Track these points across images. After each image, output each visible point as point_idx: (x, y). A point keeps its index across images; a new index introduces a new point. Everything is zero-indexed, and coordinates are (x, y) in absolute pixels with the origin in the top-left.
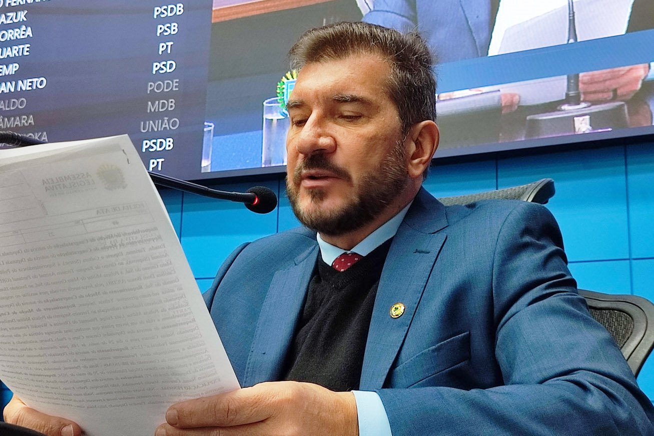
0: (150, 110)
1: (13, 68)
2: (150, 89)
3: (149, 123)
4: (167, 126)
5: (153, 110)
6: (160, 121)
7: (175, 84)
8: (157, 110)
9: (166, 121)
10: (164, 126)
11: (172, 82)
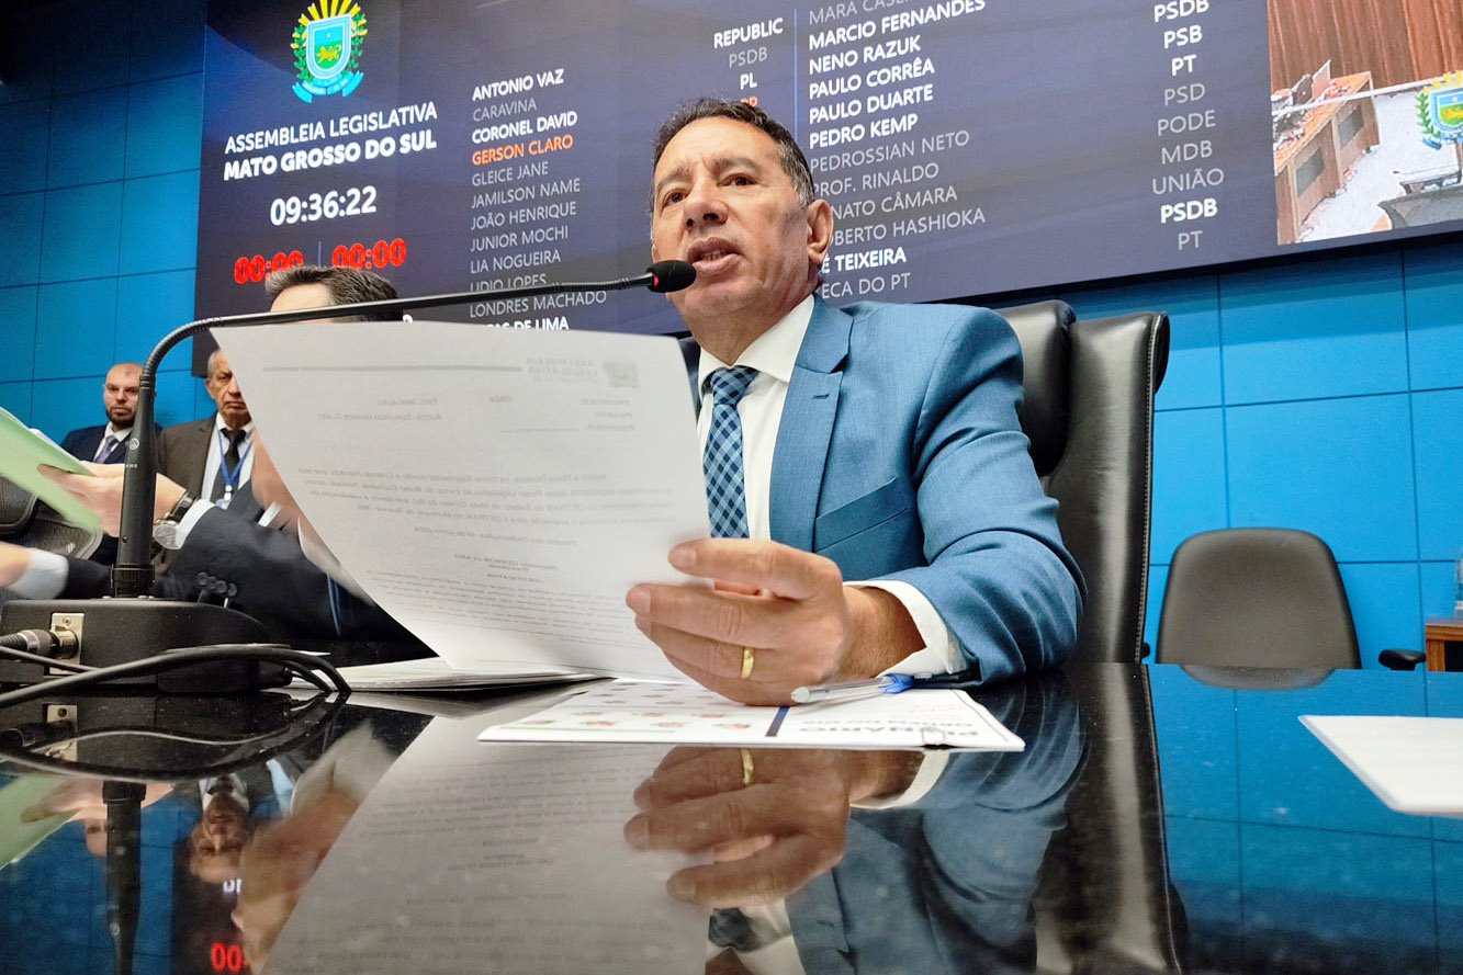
0: (1167, 159)
1: (910, 121)
2: (1160, 129)
3: (1167, 181)
4: (1202, 181)
5: (1171, 160)
6: (1188, 175)
7: (1207, 118)
8: (1179, 160)
9: (1198, 174)
10: (1195, 182)
11: (1204, 116)
